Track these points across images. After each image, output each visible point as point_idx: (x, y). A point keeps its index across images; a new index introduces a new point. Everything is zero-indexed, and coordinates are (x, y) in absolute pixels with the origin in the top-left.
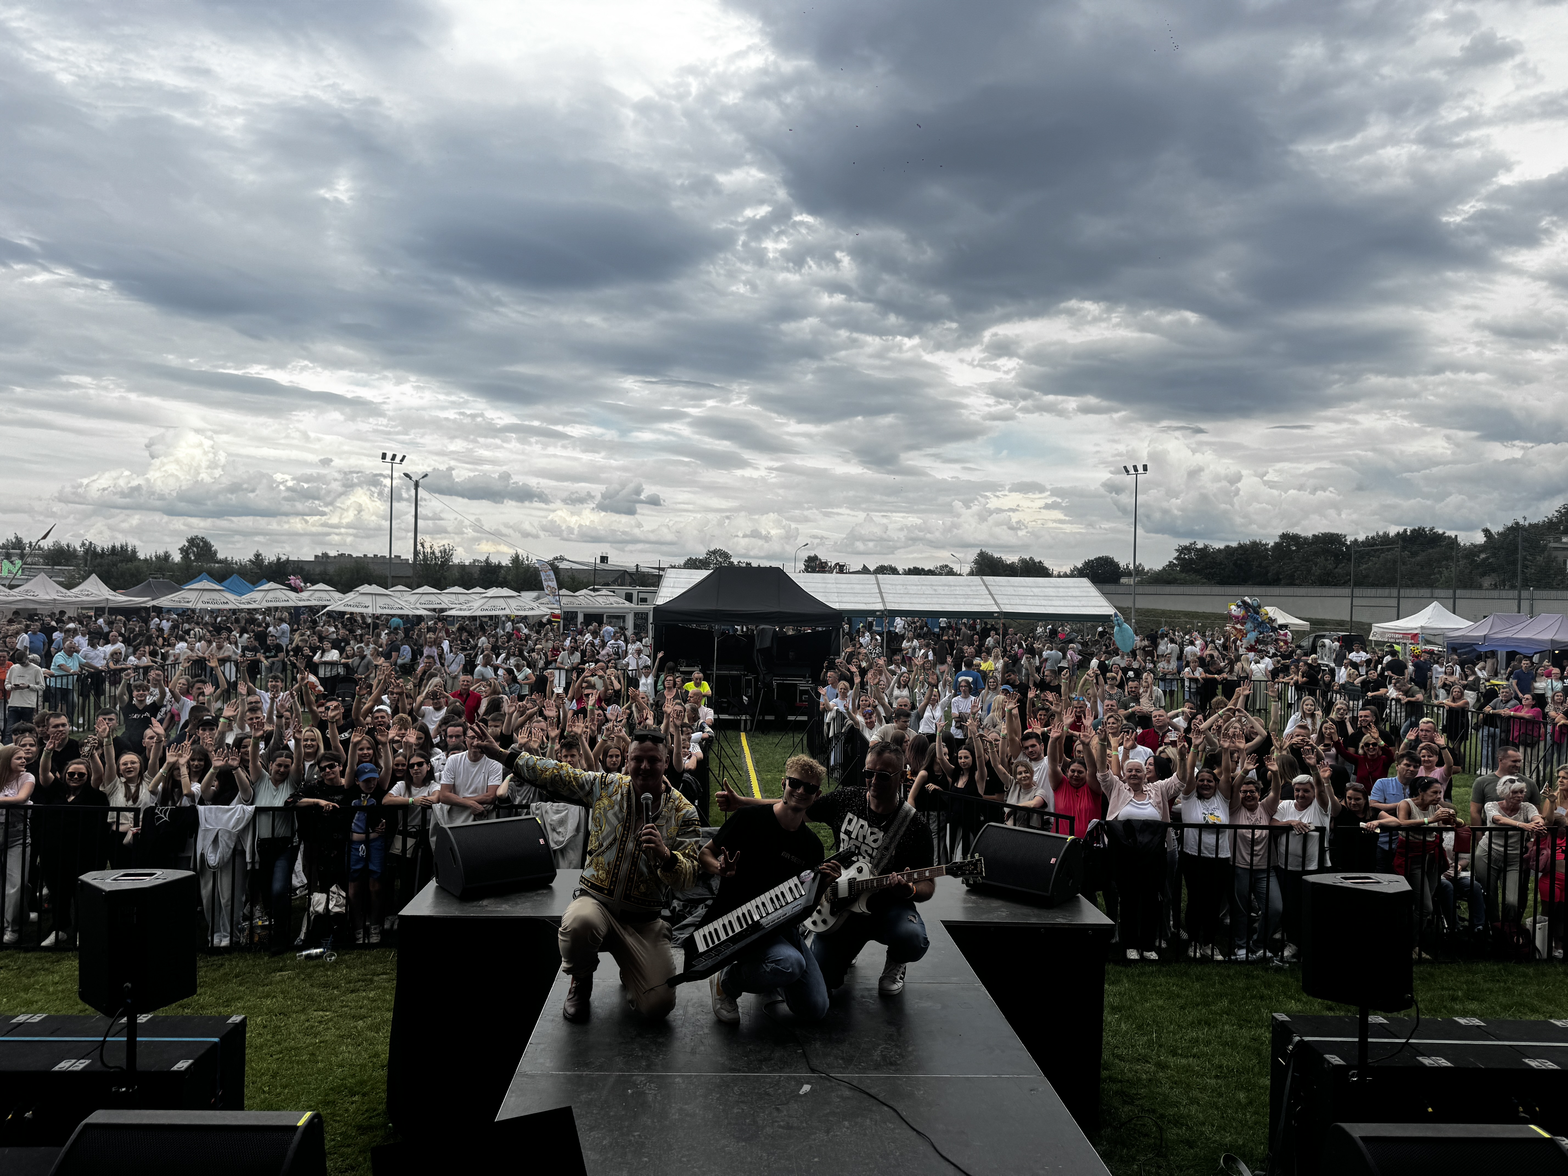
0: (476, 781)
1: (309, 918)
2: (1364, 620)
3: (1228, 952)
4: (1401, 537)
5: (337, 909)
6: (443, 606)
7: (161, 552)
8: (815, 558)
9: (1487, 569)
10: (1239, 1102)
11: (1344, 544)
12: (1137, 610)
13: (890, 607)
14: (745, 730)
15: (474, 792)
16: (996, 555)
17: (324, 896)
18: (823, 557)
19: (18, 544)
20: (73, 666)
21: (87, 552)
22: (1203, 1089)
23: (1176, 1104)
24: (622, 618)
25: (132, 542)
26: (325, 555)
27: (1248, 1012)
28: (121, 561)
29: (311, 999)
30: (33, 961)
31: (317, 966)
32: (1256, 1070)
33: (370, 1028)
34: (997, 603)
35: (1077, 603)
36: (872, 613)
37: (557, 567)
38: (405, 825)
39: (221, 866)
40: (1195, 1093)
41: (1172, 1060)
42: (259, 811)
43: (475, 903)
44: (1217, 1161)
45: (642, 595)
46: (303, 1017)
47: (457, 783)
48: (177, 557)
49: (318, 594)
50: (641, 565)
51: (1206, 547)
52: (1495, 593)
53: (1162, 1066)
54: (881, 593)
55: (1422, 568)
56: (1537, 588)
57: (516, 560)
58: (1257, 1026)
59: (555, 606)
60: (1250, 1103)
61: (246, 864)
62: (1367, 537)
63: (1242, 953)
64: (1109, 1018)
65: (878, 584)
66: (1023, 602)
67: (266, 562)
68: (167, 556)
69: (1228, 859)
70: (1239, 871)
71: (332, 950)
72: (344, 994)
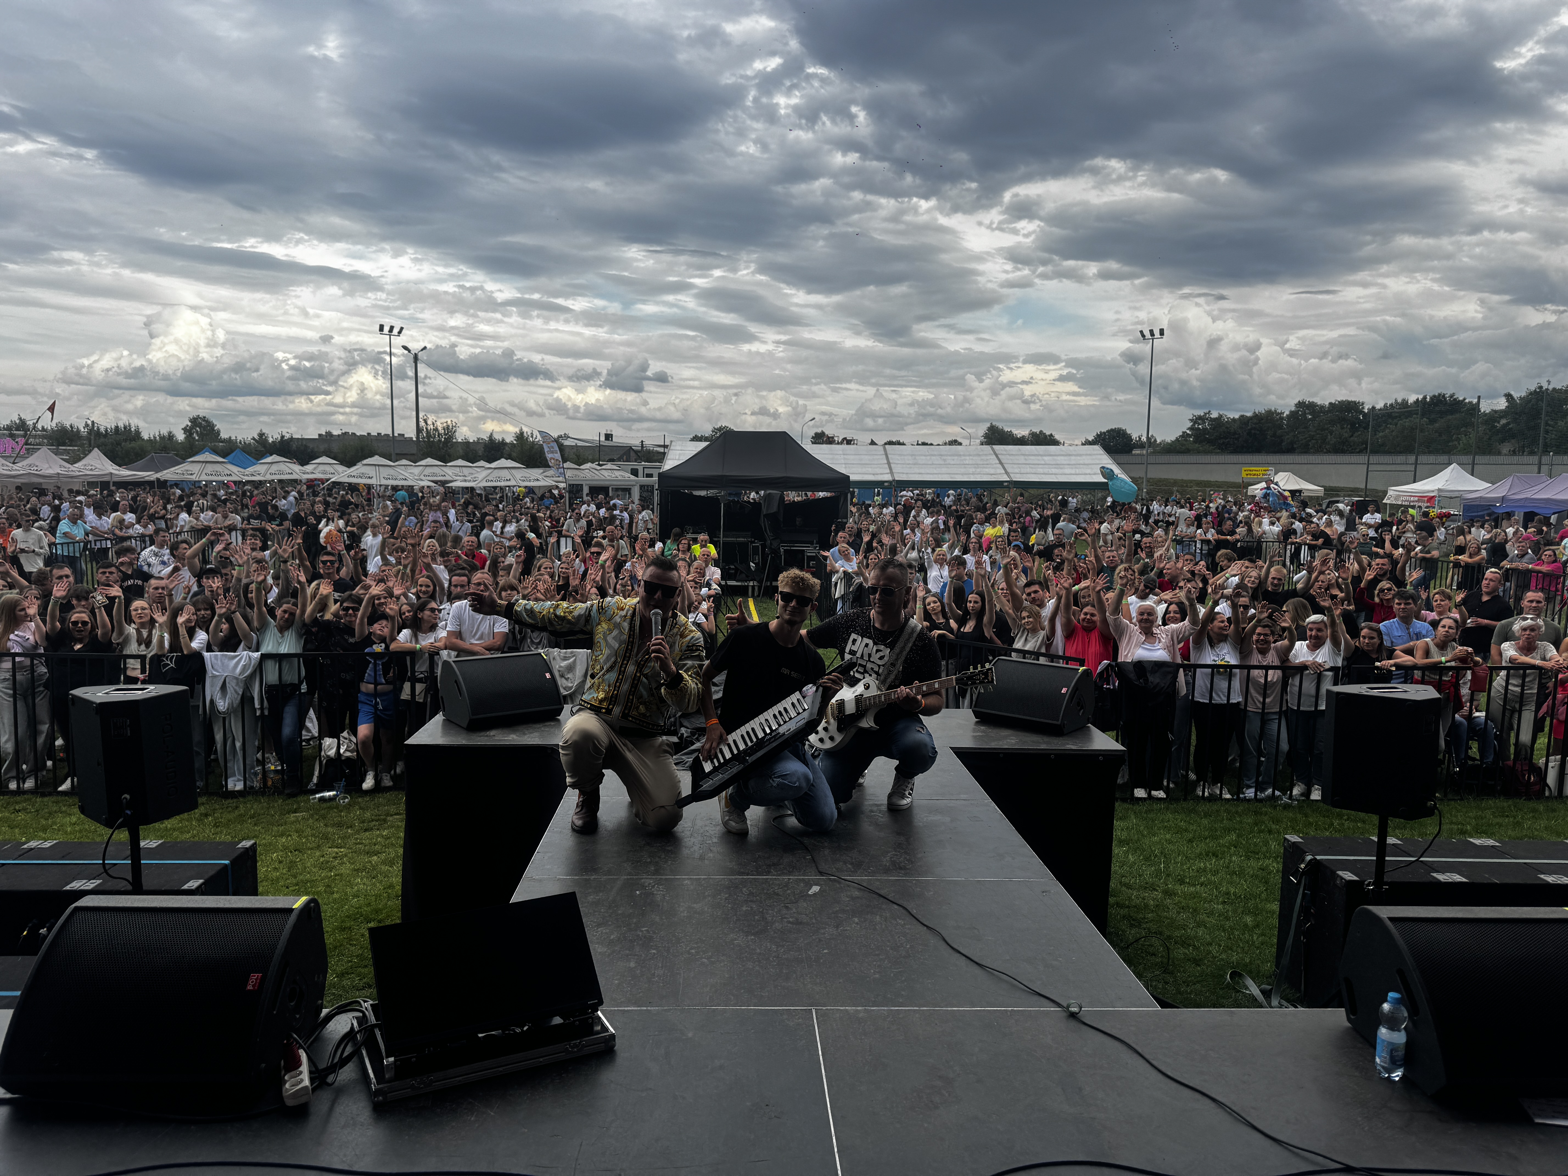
0: (482, 629)
1: (321, 762)
2: (1380, 487)
3: (1237, 791)
4: (1421, 404)
5: (348, 754)
6: (447, 478)
7: (164, 432)
8: (823, 434)
9: (1506, 435)
10: (1246, 925)
11: (1362, 412)
12: (1148, 481)
13: (898, 477)
14: (753, 596)
15: (480, 638)
16: (1006, 429)
17: (336, 740)
18: (829, 432)
19: (22, 425)
20: (78, 533)
21: (91, 431)
22: (1211, 914)
23: (1184, 927)
24: (627, 490)
25: (135, 422)
26: (329, 434)
27: (1256, 845)
28: (125, 441)
29: (326, 837)
30: (50, 804)
31: (330, 808)
32: (1264, 896)
33: (384, 863)
34: (1007, 473)
35: (1088, 471)
36: (880, 484)
37: (562, 445)
38: (413, 671)
39: (231, 711)
40: (1203, 917)
41: (1179, 888)
42: (264, 657)
43: (482, 734)
44: (1223, 976)
45: (647, 471)
46: (318, 854)
47: (462, 631)
48: (181, 436)
49: (321, 467)
50: (646, 443)
51: (1221, 416)
52: (1515, 459)
53: (1168, 893)
54: (889, 463)
55: (1440, 435)
56: (1556, 453)
57: (520, 436)
58: (1265, 857)
59: (561, 479)
60: (1257, 926)
61: (255, 710)
62: (1385, 405)
63: (1250, 793)
64: (1117, 851)
65: (886, 455)
66: (1034, 471)
67: (271, 440)
68: (171, 436)
69: (1239, 703)
70: (1250, 714)
71: (345, 793)
72: (358, 832)
